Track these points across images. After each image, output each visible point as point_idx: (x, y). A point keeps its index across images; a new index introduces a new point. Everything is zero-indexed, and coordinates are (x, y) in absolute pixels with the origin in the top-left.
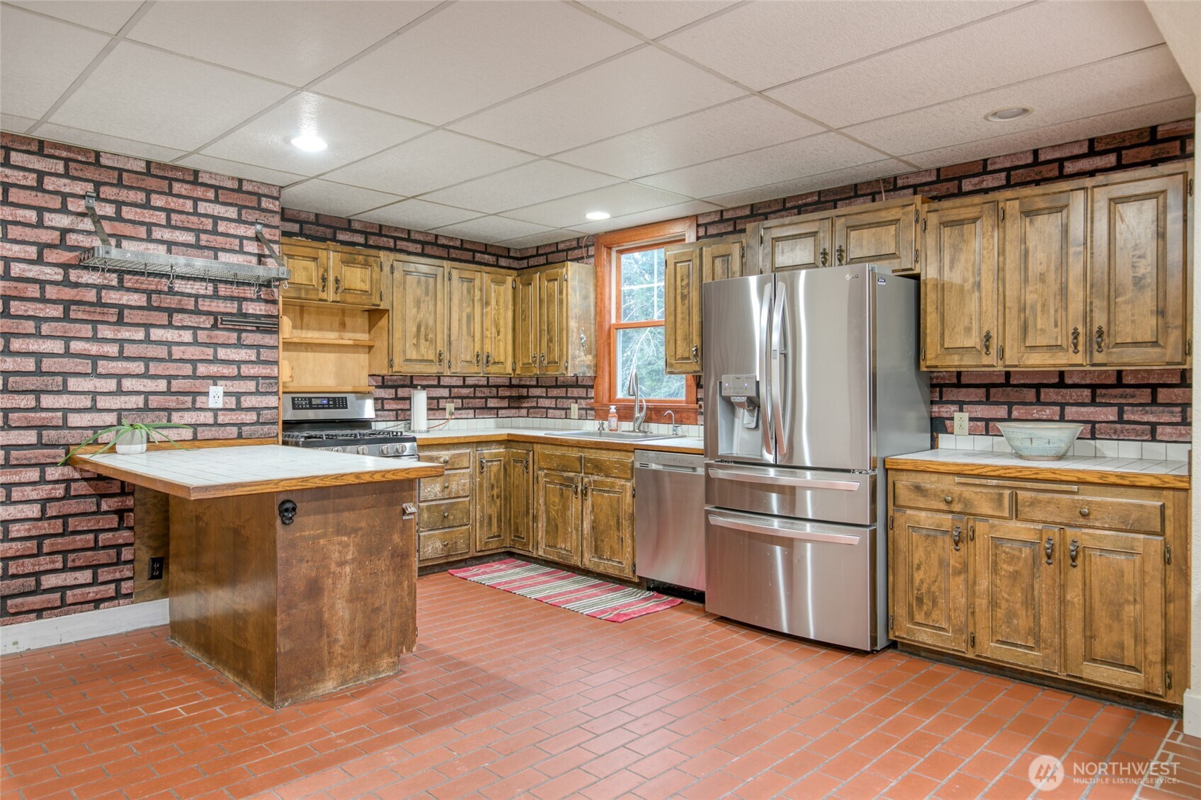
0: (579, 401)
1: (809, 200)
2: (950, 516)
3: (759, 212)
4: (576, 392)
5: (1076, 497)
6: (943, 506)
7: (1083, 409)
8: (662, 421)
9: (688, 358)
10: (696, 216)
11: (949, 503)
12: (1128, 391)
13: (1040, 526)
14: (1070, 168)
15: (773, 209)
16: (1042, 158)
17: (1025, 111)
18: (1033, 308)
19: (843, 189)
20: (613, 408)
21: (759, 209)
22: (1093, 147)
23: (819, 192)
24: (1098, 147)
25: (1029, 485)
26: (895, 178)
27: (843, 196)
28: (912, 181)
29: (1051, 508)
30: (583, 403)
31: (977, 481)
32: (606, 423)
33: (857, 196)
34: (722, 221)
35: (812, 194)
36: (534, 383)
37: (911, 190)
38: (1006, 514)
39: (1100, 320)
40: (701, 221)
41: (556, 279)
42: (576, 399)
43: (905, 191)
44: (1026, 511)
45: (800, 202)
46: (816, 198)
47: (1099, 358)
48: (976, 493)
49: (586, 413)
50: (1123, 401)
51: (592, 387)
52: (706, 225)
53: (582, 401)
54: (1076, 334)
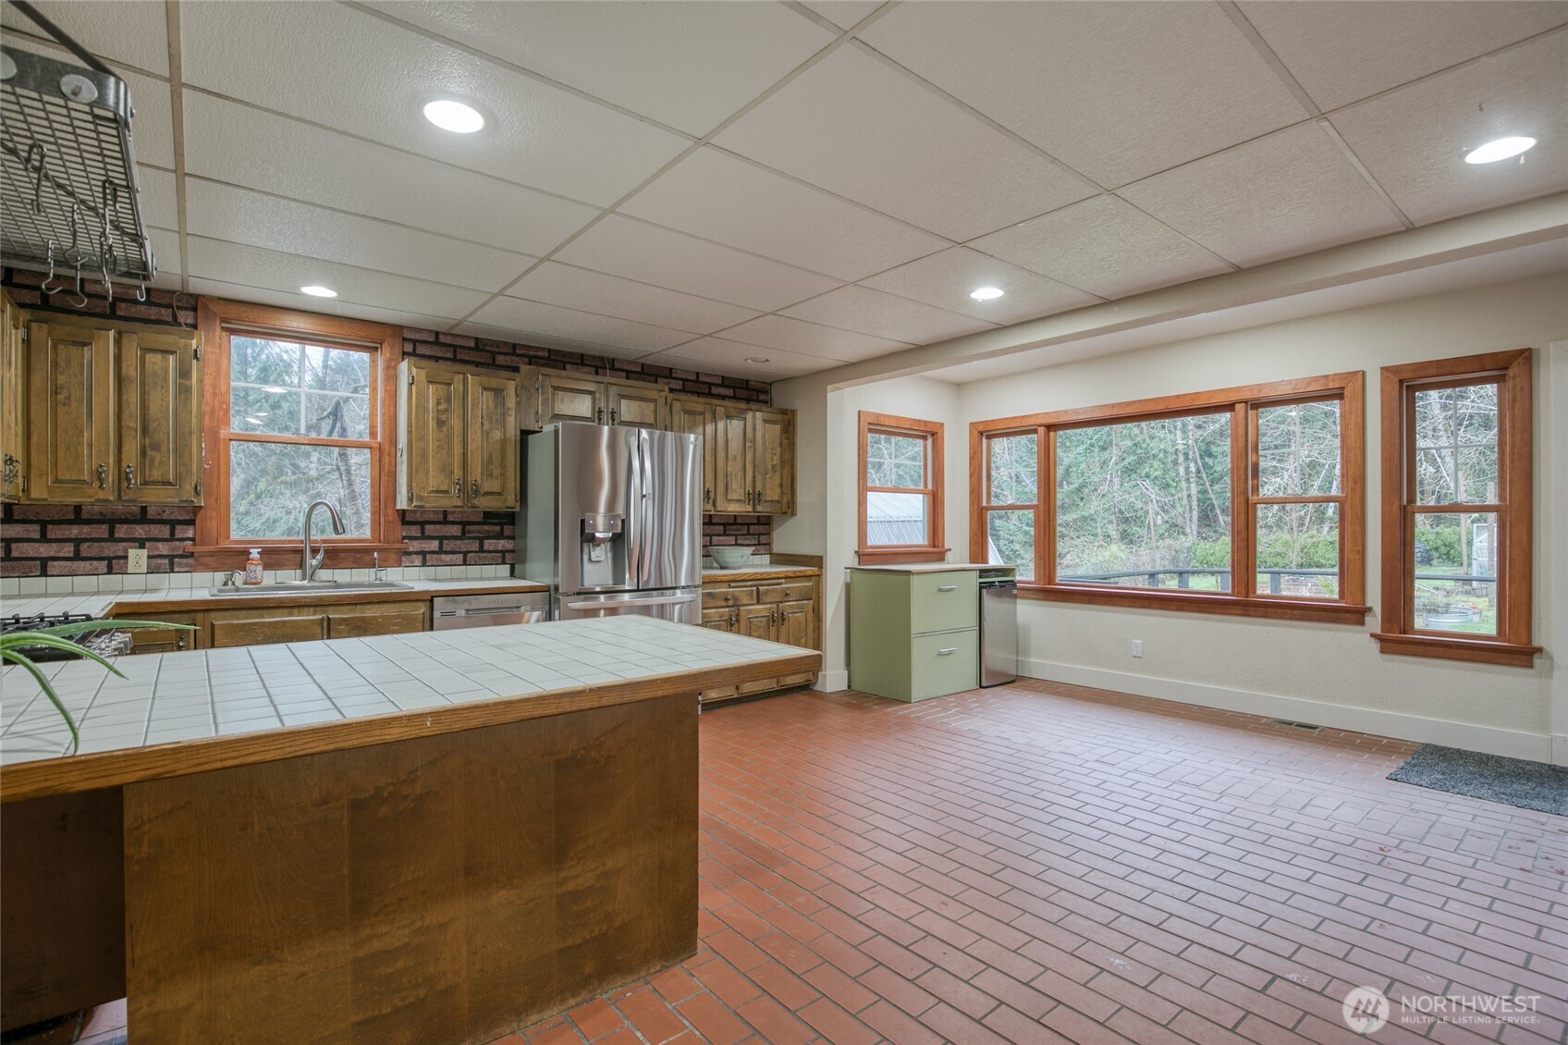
0: (148, 544)
1: (540, 354)
2: (727, 609)
3: (486, 348)
4: (139, 531)
5: (783, 586)
6: (724, 604)
7: (720, 538)
10: (401, 327)
11: (727, 600)
12: (739, 527)
13: (769, 606)
14: (715, 390)
15: (502, 350)
16: (701, 379)
17: (767, 361)
19: (572, 354)
20: (255, 553)
21: (486, 345)
23: (550, 350)
25: (765, 582)
26: (613, 360)
27: (571, 361)
28: (626, 367)
29: (774, 594)
30: (163, 548)
31: (742, 584)
32: (239, 578)
33: (583, 364)
34: (437, 343)
35: (542, 349)
37: (624, 374)
38: (755, 602)
39: (759, 487)
40: (407, 335)
41: (173, 353)
42: (141, 544)
43: (620, 373)
44: (764, 598)
45: (531, 353)
46: (546, 354)
47: (759, 508)
48: (741, 591)
49: (170, 564)
50: (737, 533)
51: (192, 522)
52: (415, 342)
53: (160, 545)
54: (749, 494)
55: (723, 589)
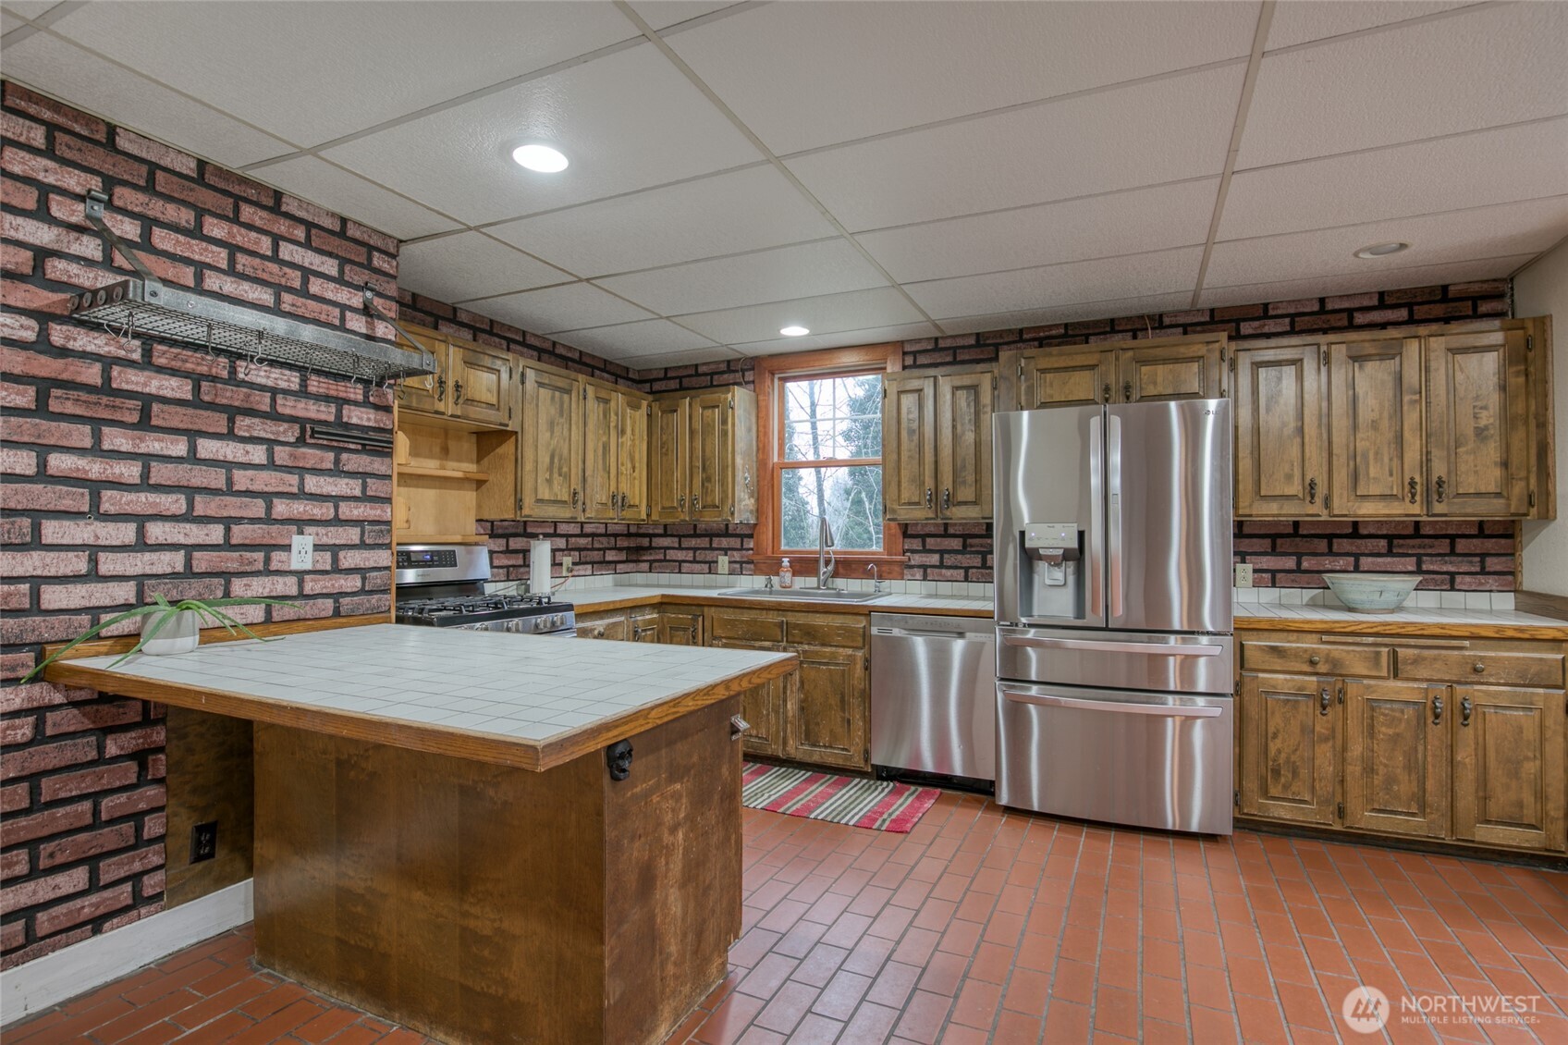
0: (729, 553)
1: (1054, 332)
2: (1314, 679)
3: (988, 342)
4: (725, 542)
5: (1467, 653)
6: (1306, 668)
7: (1380, 560)
8: (853, 575)
9: (918, 504)
10: (902, 343)
11: (1312, 663)
12: (1426, 541)
13: (1424, 685)
14: (1360, 318)
15: (1006, 340)
16: (1329, 306)
17: (1403, 246)
18: (1365, 456)
19: (1096, 323)
20: (786, 561)
21: (988, 338)
22: (1384, 300)
23: (1066, 325)
24: (1389, 300)
25: (1412, 642)
26: (1161, 316)
27: (1097, 331)
28: (1181, 320)
29: (1438, 665)
30: (737, 556)
31: (1350, 639)
32: (775, 579)
33: (1113, 331)
34: (936, 349)
35: (1057, 326)
36: (661, 531)
37: (1180, 330)
38: (1384, 673)
39: (1439, 469)
40: (908, 348)
41: (718, 406)
42: (725, 551)
43: (1174, 330)
44: (1406, 669)
45: (1042, 334)
46: (1062, 331)
47: (1439, 508)
48: (1348, 652)
49: (739, 568)
50: (1422, 551)
51: (751, 536)
52: (915, 354)
53: (735, 553)
54: (1412, 484)
55: (1308, 644)
